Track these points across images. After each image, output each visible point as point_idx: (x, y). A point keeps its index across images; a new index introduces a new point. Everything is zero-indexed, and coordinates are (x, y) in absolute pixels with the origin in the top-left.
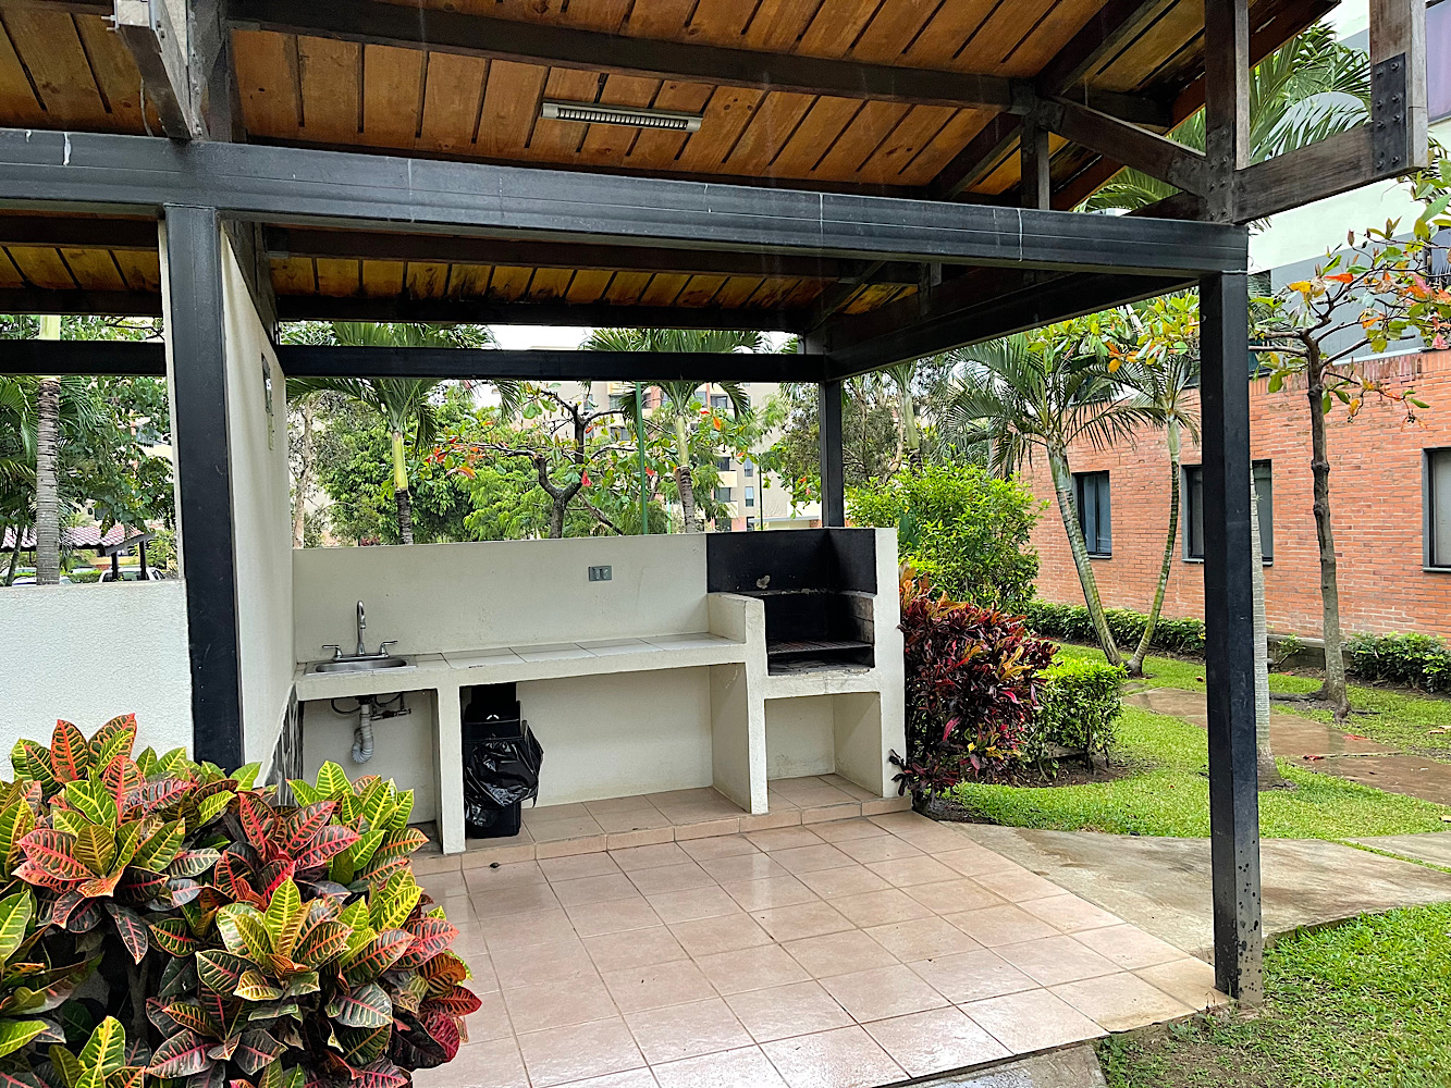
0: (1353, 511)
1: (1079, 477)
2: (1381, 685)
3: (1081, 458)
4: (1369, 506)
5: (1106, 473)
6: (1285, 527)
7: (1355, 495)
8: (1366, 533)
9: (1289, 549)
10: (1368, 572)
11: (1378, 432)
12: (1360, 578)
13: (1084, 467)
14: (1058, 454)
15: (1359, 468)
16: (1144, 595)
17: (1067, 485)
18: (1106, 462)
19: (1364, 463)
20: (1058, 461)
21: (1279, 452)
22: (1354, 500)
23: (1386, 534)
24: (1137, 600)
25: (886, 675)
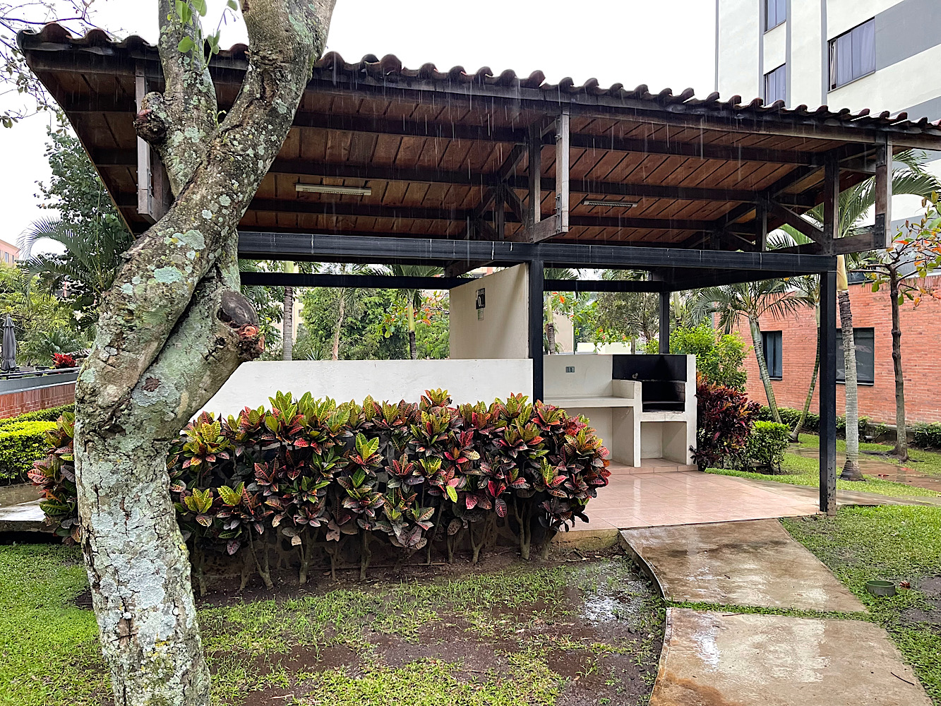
0: (917, 357)
1: (764, 334)
2: (928, 450)
3: (766, 324)
4: (926, 354)
5: (780, 332)
6: (881, 365)
7: (919, 348)
8: (924, 369)
9: (883, 376)
10: (925, 390)
11: (932, 314)
12: (920, 393)
13: (767, 328)
14: (754, 321)
15: (921, 333)
16: (800, 400)
17: (759, 338)
18: (780, 326)
19: (924, 331)
20: (754, 325)
21: (878, 324)
22: (918, 351)
23: (935, 369)
24: (797, 404)
25: (689, 415)
